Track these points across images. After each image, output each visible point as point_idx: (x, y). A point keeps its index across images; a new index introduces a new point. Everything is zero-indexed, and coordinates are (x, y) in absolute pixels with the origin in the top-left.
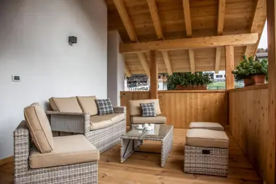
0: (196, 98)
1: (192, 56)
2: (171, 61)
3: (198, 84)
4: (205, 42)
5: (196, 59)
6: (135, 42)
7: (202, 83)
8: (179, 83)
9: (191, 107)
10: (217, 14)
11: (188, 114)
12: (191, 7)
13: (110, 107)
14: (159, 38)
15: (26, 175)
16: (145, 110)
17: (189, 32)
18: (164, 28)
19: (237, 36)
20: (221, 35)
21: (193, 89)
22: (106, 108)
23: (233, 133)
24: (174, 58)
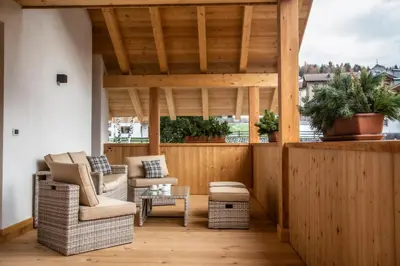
0: (212, 153)
1: (205, 96)
2: (175, 100)
3: (214, 135)
4: (224, 81)
5: (211, 99)
6: (126, 74)
7: (219, 134)
8: (190, 134)
9: (205, 166)
10: (239, 47)
11: (201, 175)
12: (207, 37)
13: (107, 166)
14: (163, 70)
15: (77, 227)
16: (150, 169)
17: (203, 66)
18: (169, 58)
19: (263, 76)
20: (244, 72)
21: (207, 141)
22: (103, 168)
23: (258, 197)
24: (179, 96)
